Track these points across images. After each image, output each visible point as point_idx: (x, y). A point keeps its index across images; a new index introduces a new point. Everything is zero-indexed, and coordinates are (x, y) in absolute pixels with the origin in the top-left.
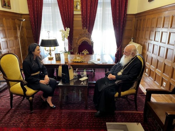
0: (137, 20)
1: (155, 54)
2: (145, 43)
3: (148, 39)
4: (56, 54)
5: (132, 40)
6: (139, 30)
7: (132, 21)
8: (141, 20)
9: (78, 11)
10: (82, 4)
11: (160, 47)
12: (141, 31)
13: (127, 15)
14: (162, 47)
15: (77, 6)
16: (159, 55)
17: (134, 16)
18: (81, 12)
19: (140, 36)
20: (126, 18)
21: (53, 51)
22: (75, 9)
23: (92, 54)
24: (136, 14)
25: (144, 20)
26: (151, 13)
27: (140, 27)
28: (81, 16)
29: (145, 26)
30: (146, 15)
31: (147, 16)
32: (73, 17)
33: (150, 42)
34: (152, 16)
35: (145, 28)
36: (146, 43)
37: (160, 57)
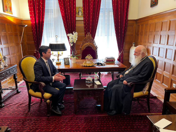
0: (139, 26)
1: (161, 57)
3: (152, 43)
4: (65, 58)
5: (134, 45)
6: (142, 35)
7: (133, 26)
8: (142, 25)
9: (80, 17)
10: (84, 10)
11: (167, 50)
12: (144, 35)
13: (128, 20)
14: (169, 49)
15: (79, 12)
16: (166, 57)
17: (135, 22)
18: (83, 18)
19: (143, 41)
20: (127, 24)
21: (61, 55)
22: (77, 15)
23: (96, 59)
24: (137, 20)
25: (147, 24)
26: (154, 17)
27: (142, 32)
28: (83, 22)
29: (148, 31)
31: (149, 21)
32: (75, 23)
33: (154, 45)
34: (156, 21)
35: (148, 33)
36: (150, 47)
37: (168, 59)
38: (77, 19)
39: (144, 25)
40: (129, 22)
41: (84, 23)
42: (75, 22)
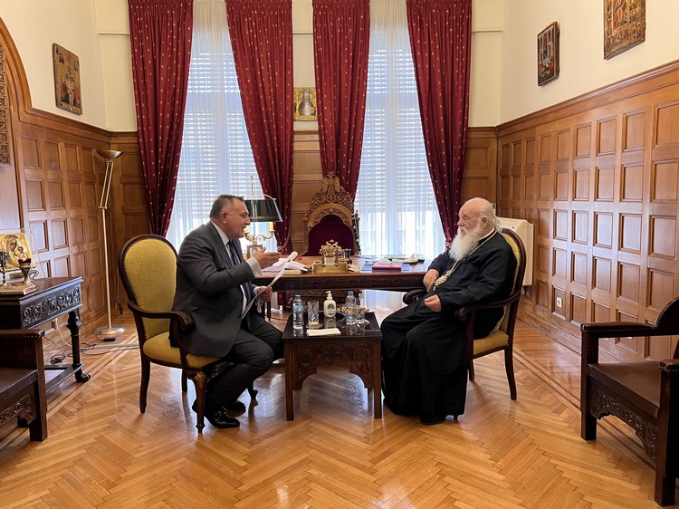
0: (506, 146)
1: (580, 242)
2: (543, 215)
3: (552, 199)
6: (516, 176)
7: (486, 148)
8: (519, 142)
11: (596, 217)
12: (523, 177)
13: (469, 129)
14: (602, 213)
16: (595, 241)
17: (493, 134)
18: (317, 123)
19: (522, 196)
20: (466, 141)
24: (497, 127)
25: (531, 140)
26: (551, 116)
27: (517, 166)
29: (536, 160)
30: (534, 127)
31: (537, 129)
32: (292, 141)
33: (558, 205)
34: (557, 126)
35: (536, 167)
36: (545, 213)
37: (601, 246)
38: (298, 126)
39: (524, 143)
40: (473, 135)
41: (321, 141)
42: (292, 137)
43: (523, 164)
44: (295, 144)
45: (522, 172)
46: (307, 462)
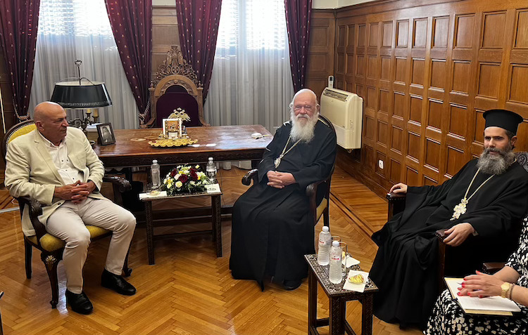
0: (342, 27)
5: (331, 83)
6: (351, 55)
7: (326, 28)
8: (351, 26)
12: (355, 56)
13: (313, 10)
17: (331, 17)
19: (354, 72)
24: (336, 9)
25: (362, 25)
27: (351, 46)
28: (174, 12)
29: (366, 44)
32: (151, 16)
34: (383, 17)
35: (366, 50)
39: (357, 27)
40: (315, 16)
41: (178, 16)
42: (151, 12)
43: (356, 46)
44: (153, 18)
45: (355, 53)
46: (172, 322)
